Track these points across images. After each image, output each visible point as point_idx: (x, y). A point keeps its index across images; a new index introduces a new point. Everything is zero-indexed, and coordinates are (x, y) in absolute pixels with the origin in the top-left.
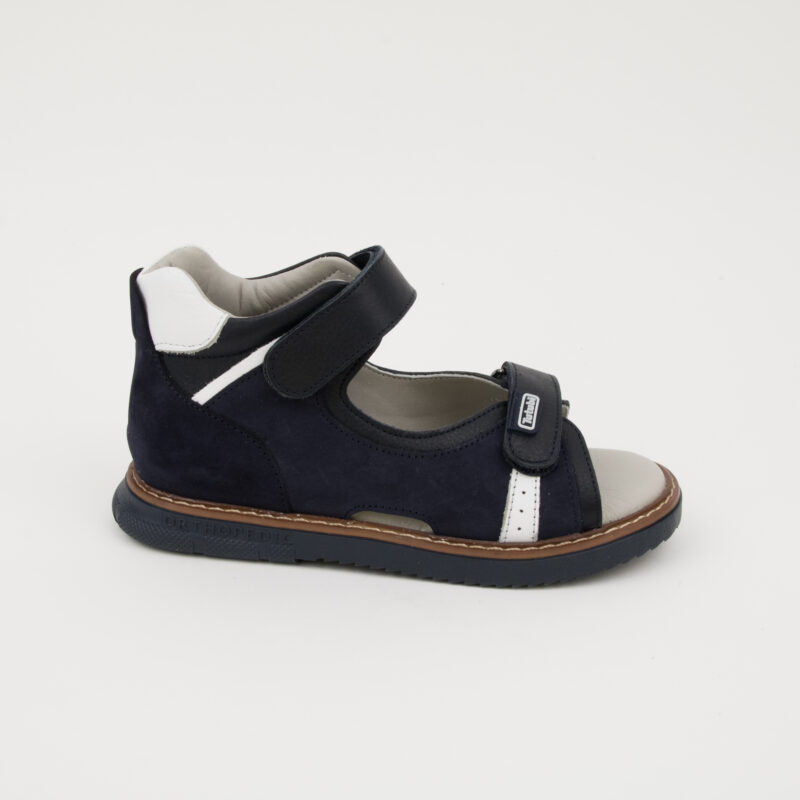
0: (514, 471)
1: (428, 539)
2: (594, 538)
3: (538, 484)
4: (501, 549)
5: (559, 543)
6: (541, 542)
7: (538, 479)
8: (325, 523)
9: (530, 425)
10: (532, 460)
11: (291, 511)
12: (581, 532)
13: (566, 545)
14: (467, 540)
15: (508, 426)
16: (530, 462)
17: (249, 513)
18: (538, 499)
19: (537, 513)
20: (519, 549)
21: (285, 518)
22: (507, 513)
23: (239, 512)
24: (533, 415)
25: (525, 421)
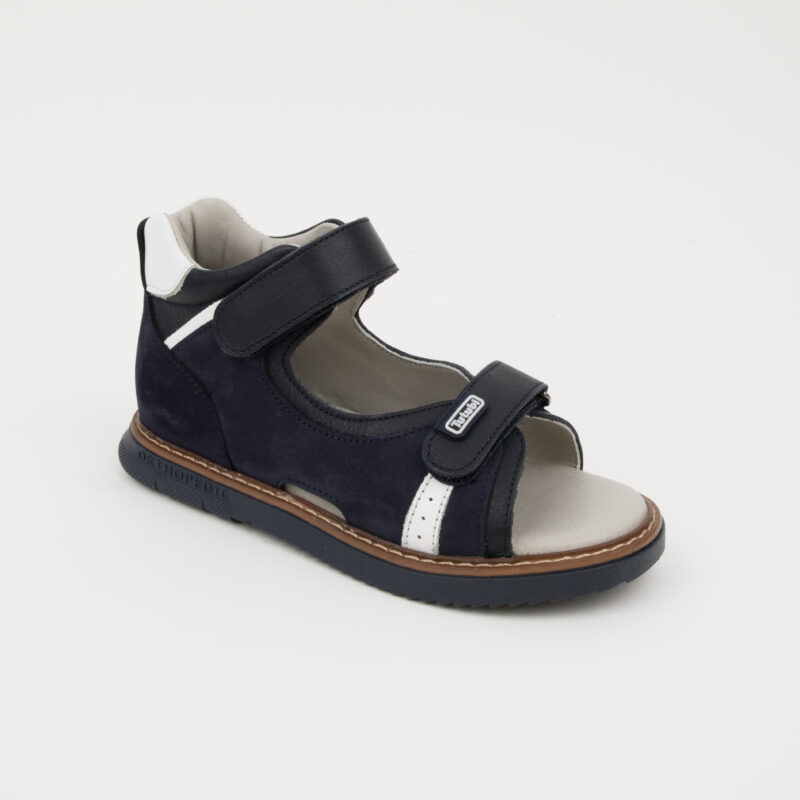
0: (429, 475)
1: (338, 526)
2: (502, 567)
3: (448, 494)
4: (400, 554)
5: (461, 562)
6: (442, 557)
7: (451, 488)
8: (258, 488)
9: (457, 429)
10: (443, 466)
11: (233, 469)
12: (486, 557)
13: (466, 567)
14: (372, 537)
16: (441, 468)
17: (200, 463)
18: (443, 509)
19: (438, 524)
20: (417, 559)
21: (227, 475)
22: (408, 517)
23: (193, 460)
24: (466, 419)
25: (455, 423)
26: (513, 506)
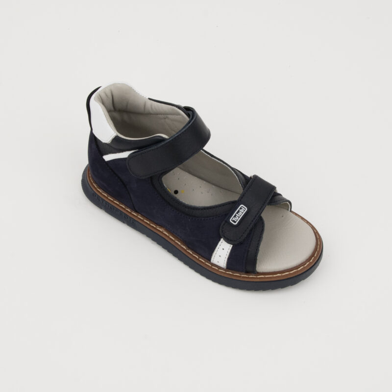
0: (222, 240)
2: (252, 277)
3: (231, 248)
4: (210, 265)
5: (235, 273)
6: (227, 270)
7: (232, 246)
9: (235, 222)
11: (137, 212)
12: (245, 273)
13: (237, 276)
14: (199, 256)
15: (226, 219)
17: (122, 206)
18: (228, 254)
19: (226, 260)
20: (217, 269)
21: (134, 214)
22: (214, 254)
23: (118, 203)
24: (239, 217)
25: (234, 219)
26: (257, 257)
